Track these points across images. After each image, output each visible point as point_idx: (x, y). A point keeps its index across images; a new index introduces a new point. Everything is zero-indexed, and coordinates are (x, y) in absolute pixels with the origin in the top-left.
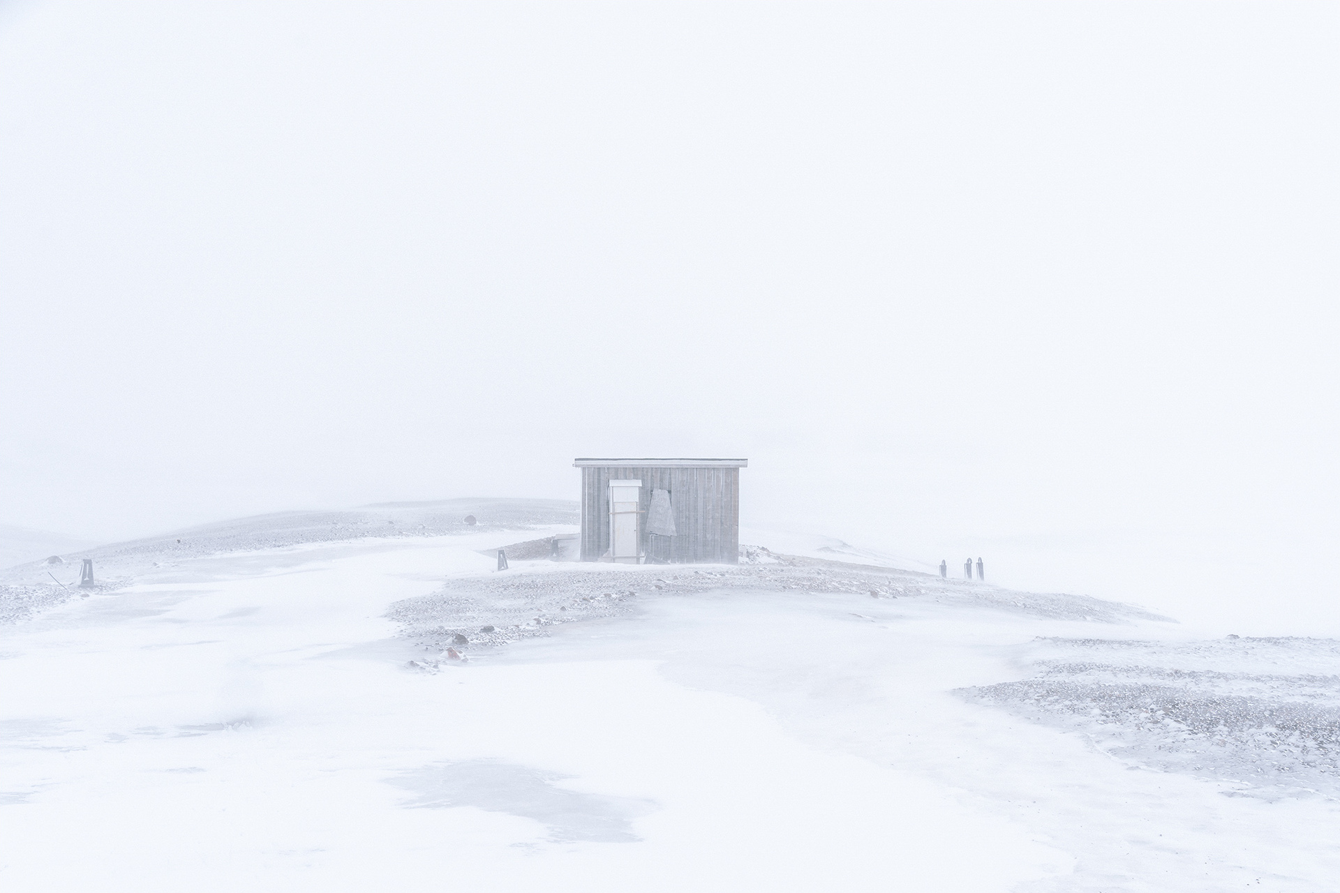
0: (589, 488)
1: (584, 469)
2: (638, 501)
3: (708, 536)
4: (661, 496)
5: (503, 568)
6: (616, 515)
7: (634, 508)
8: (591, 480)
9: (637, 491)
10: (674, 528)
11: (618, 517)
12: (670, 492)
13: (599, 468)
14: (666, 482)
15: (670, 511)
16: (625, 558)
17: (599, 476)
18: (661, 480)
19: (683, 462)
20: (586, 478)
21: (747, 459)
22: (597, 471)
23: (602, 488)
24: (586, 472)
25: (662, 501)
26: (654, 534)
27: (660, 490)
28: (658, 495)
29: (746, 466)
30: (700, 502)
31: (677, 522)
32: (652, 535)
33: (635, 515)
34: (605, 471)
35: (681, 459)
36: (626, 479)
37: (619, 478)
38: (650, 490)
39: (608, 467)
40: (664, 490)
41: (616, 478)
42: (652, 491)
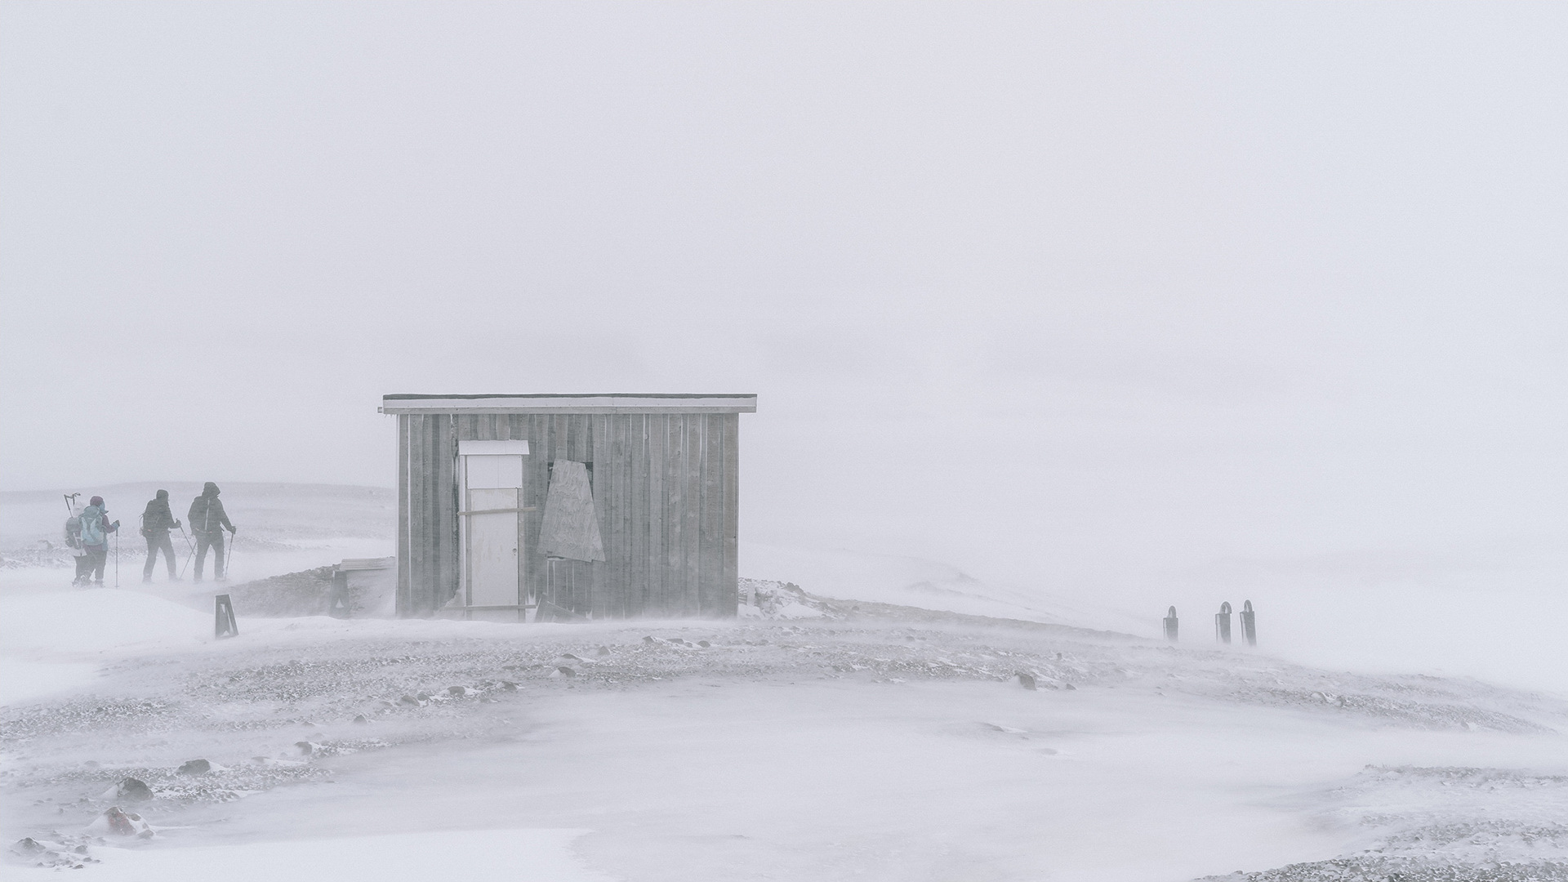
0: (415, 459)
1: (403, 418)
2: (520, 484)
3: (672, 560)
5: (226, 632)
6: (474, 520)
7: (512, 502)
8: (420, 442)
9: (518, 467)
10: (598, 543)
11: (477, 520)
12: (589, 466)
13: (436, 417)
14: (582, 448)
15: (591, 507)
16: (494, 608)
17: (437, 433)
18: (572, 442)
19: (618, 402)
20: (407, 437)
21: (756, 395)
22: (431, 421)
23: (442, 458)
24: (407, 425)
25: (572, 485)
26: (555, 557)
27: (568, 463)
28: (565, 473)
29: (753, 410)
30: (656, 487)
31: (607, 530)
32: (551, 559)
33: (514, 517)
34: (449, 422)
35: (613, 395)
36: (496, 439)
37: (480, 436)
38: (546, 462)
39: (456, 412)
40: (578, 461)
41: (474, 435)
42: (551, 464)
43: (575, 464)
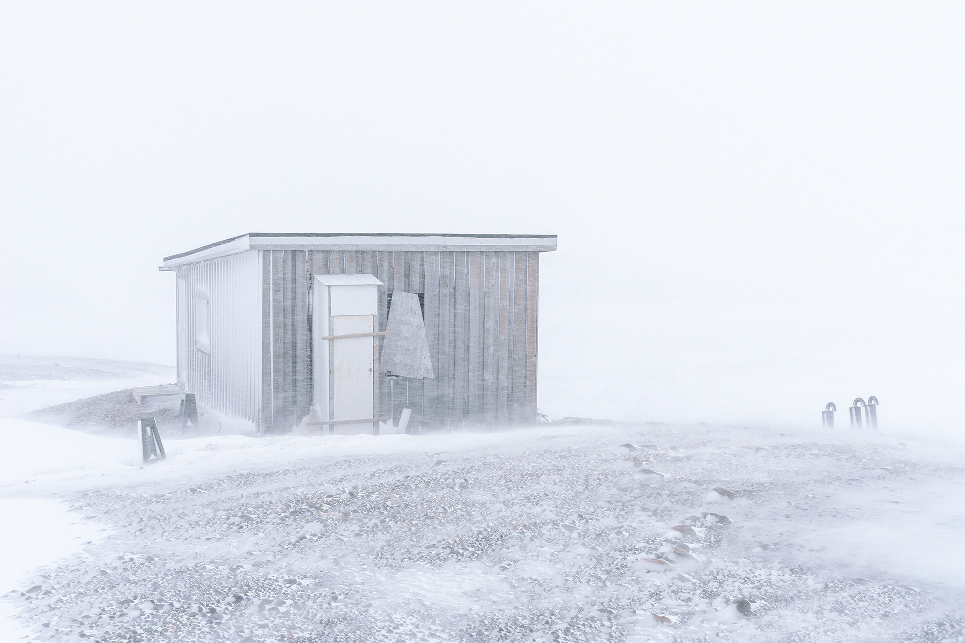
0: (276, 291)
1: (266, 252)
2: (375, 311)
3: (486, 377)
4: (405, 302)
5: (153, 457)
6: (335, 341)
7: (369, 329)
8: (281, 275)
9: (374, 295)
10: (428, 363)
11: (339, 345)
12: (421, 297)
13: (294, 252)
14: (416, 280)
15: (423, 332)
16: (353, 424)
17: (294, 267)
18: (407, 276)
19: (449, 241)
20: (269, 271)
21: (556, 236)
22: (290, 257)
23: (299, 290)
24: (270, 260)
25: (408, 313)
26: (393, 376)
27: (404, 294)
28: (402, 303)
29: (553, 248)
30: (475, 315)
31: (436, 352)
32: (389, 378)
33: (370, 340)
34: (304, 257)
35: (444, 235)
36: (344, 272)
37: (331, 269)
38: (387, 293)
39: (312, 248)
40: (412, 292)
41: (327, 270)
42: (390, 295)
43: (410, 294)
